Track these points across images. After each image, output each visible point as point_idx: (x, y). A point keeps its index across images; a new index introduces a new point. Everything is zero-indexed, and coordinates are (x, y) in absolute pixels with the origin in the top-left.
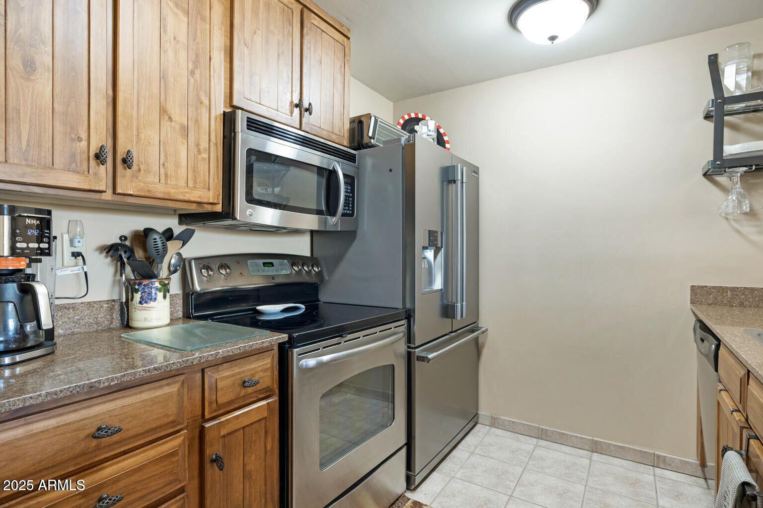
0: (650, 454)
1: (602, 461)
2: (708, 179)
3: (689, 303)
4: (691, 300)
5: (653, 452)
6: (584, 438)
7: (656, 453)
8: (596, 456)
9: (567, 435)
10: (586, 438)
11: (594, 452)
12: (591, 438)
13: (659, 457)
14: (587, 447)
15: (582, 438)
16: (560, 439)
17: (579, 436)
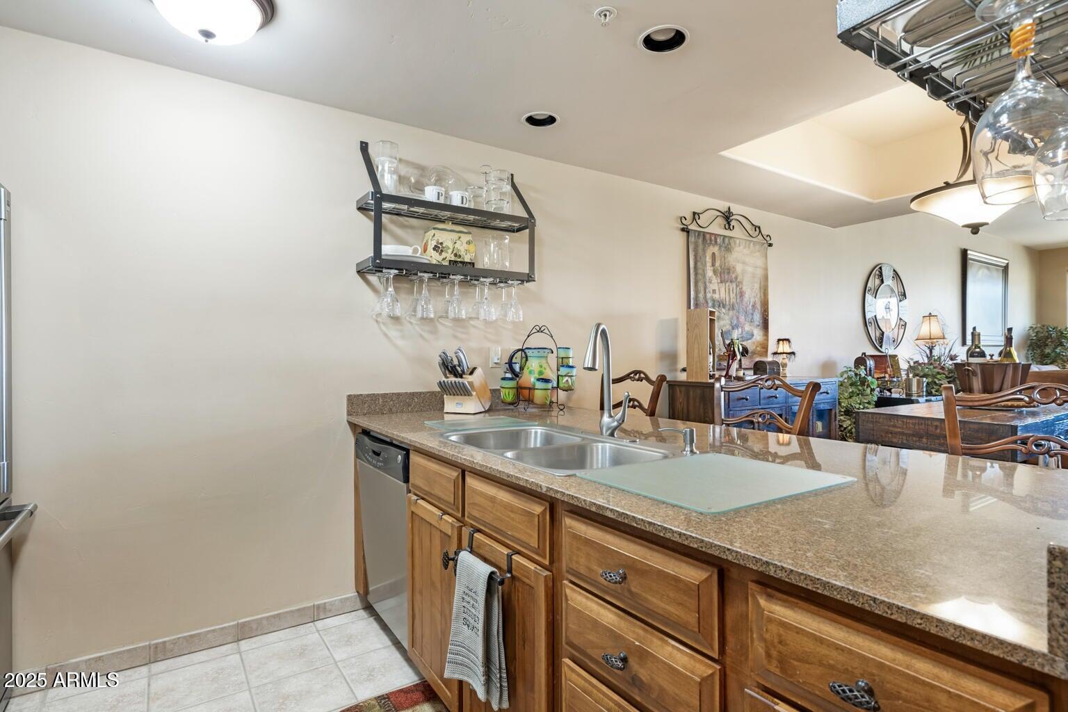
0: (309, 607)
1: (254, 646)
2: (361, 276)
3: (346, 414)
4: (348, 411)
5: (312, 604)
6: (225, 627)
7: (316, 603)
8: (244, 645)
9: (199, 634)
10: (229, 626)
11: (240, 640)
12: (235, 623)
13: (318, 607)
14: (230, 639)
15: (222, 629)
16: (191, 645)
17: (217, 627)
